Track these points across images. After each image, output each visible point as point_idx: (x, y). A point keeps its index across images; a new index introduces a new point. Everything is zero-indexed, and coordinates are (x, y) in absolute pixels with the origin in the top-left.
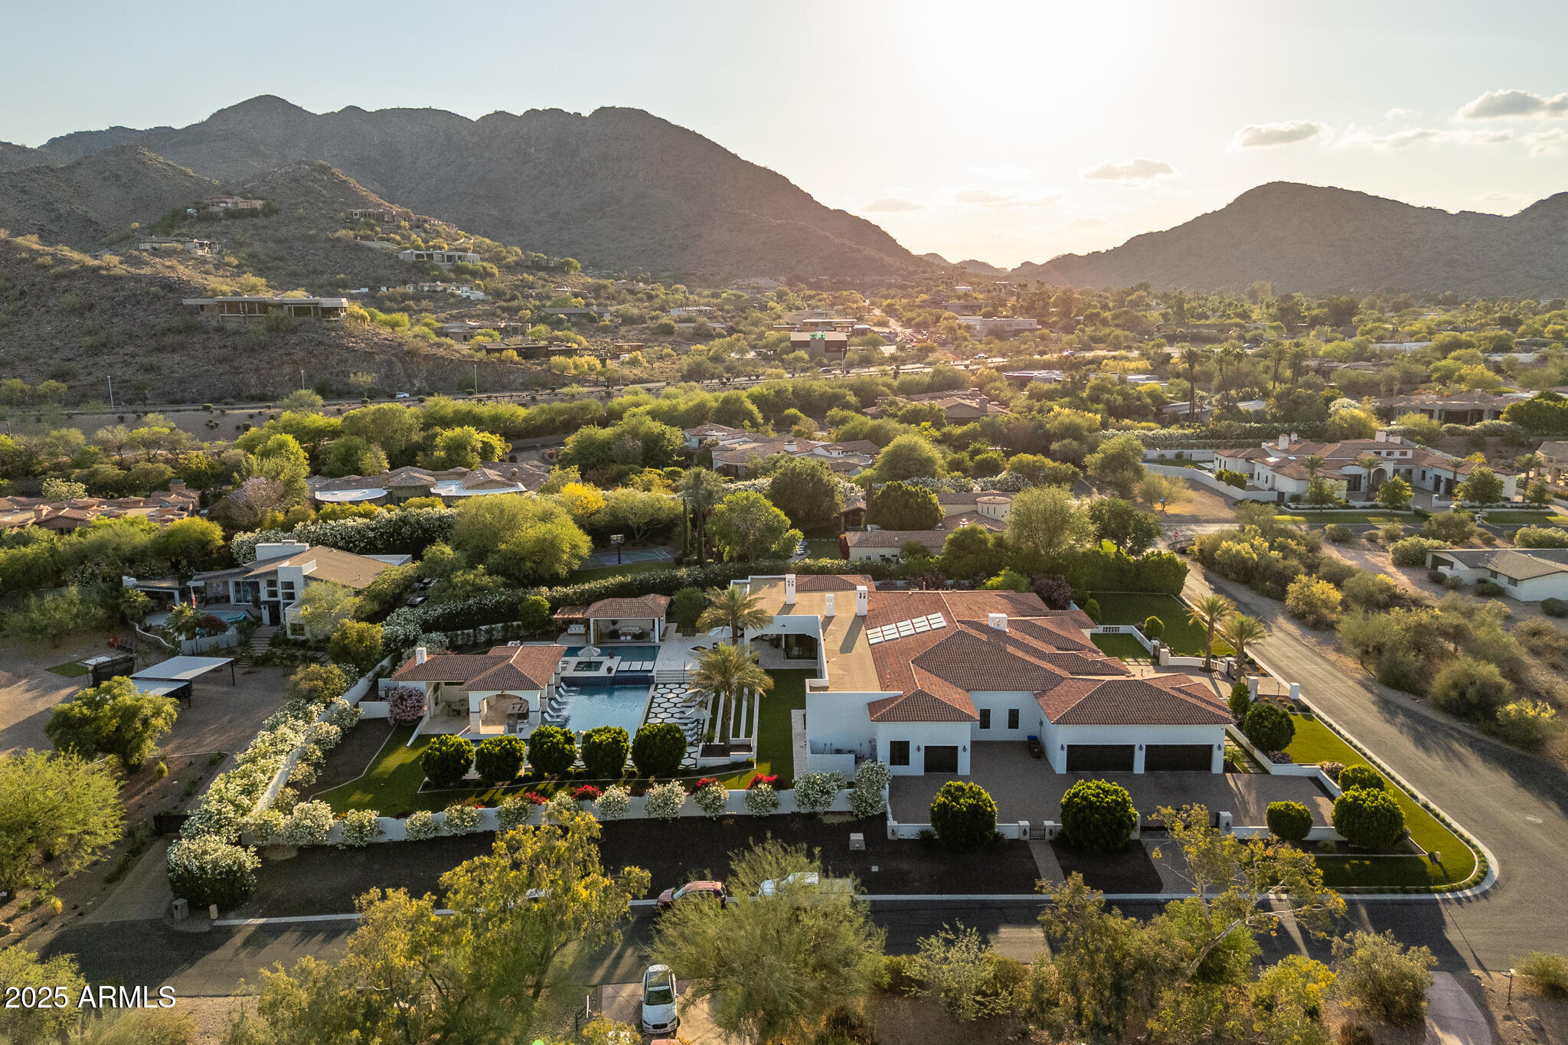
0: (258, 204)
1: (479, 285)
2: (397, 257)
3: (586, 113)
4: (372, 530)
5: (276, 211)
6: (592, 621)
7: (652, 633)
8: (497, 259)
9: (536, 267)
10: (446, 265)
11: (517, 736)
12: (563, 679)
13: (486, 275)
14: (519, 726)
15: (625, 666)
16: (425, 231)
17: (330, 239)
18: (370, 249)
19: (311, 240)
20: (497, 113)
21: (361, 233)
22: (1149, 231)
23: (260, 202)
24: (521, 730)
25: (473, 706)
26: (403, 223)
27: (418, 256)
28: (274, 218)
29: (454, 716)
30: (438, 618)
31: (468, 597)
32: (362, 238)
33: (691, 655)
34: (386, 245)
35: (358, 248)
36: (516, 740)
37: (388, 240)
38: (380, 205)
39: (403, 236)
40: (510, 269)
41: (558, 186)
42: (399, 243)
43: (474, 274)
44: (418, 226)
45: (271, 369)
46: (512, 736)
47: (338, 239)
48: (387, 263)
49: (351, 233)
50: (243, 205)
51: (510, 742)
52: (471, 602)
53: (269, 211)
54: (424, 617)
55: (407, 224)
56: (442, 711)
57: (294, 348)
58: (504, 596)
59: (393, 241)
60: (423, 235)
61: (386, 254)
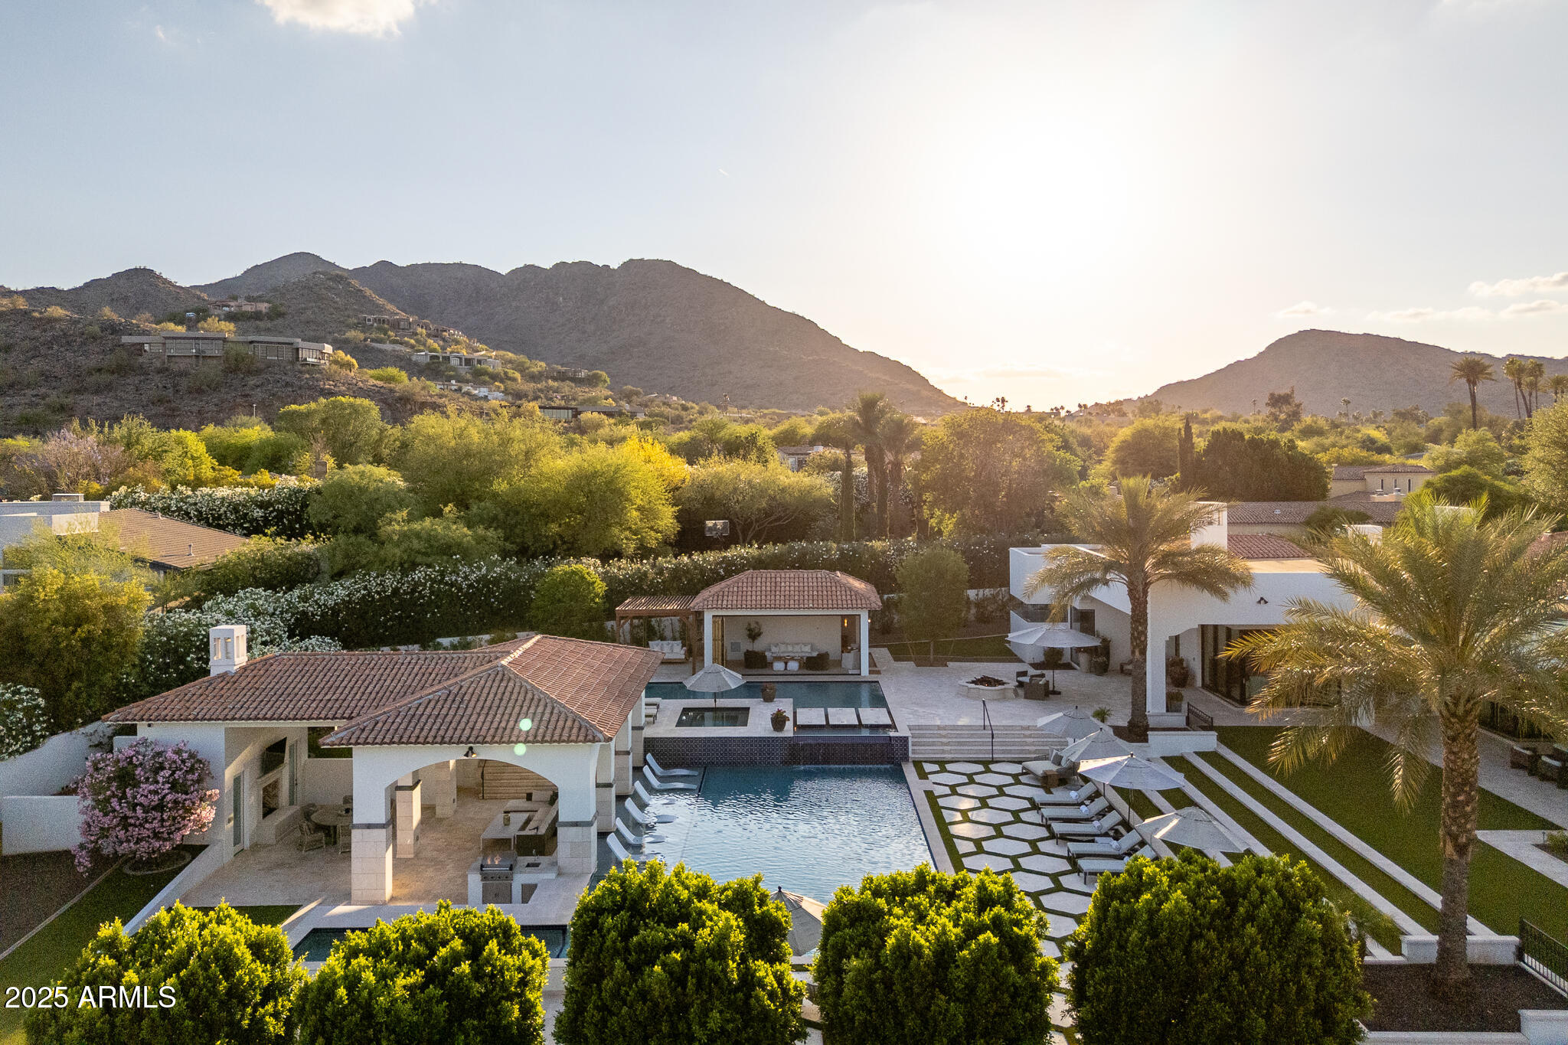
0: (263, 307)
1: (499, 387)
2: (410, 360)
3: (615, 265)
4: (263, 505)
5: (281, 315)
6: (708, 618)
7: (848, 659)
8: (521, 368)
9: (562, 377)
10: (464, 370)
11: (514, 916)
12: (650, 745)
13: (505, 378)
14: (520, 879)
15: (812, 716)
16: (444, 340)
18: (380, 351)
20: (526, 267)
21: (373, 336)
22: (1180, 380)
23: (266, 305)
24: (528, 891)
25: (368, 807)
26: (419, 330)
27: (432, 357)
28: (280, 321)
29: (314, 846)
30: (335, 610)
31: (414, 566)
32: (373, 340)
33: (968, 694)
34: (398, 347)
36: (504, 934)
37: (401, 344)
38: (397, 314)
39: (417, 341)
40: (533, 378)
41: (584, 332)
42: (412, 347)
43: (494, 377)
44: (436, 335)
45: (218, 412)
46: (486, 914)
49: (362, 336)
50: (248, 308)
51: (474, 941)
52: (418, 575)
53: (275, 314)
54: (301, 606)
55: (424, 331)
56: (283, 832)
57: (253, 389)
58: (499, 568)
59: (407, 344)
60: (441, 343)
61: (397, 357)
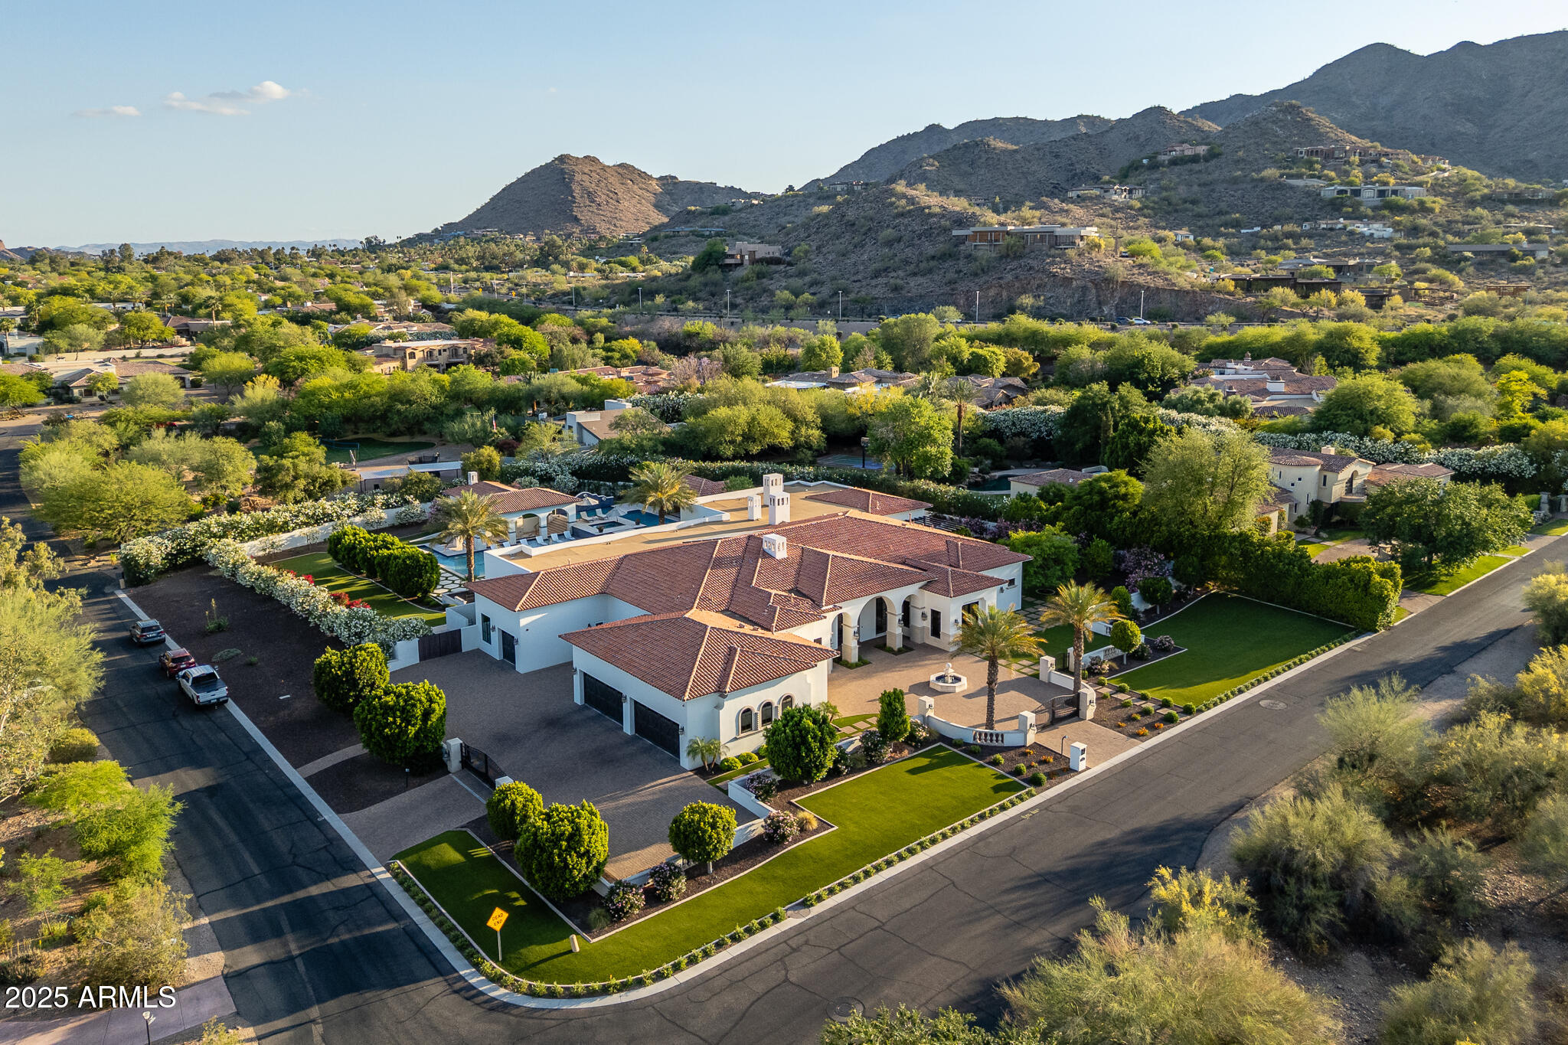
0: (1202, 150)
17: (1253, 180)
19: (1235, 181)
21: (1297, 171)
23: (1204, 147)
26: (1353, 158)
32: (1289, 177)
34: (1316, 182)
35: (1281, 187)
37: (1319, 178)
47: (1262, 180)
48: (1305, 200)
49: (1280, 172)
50: (1189, 152)
53: (1211, 155)
55: (1358, 159)
